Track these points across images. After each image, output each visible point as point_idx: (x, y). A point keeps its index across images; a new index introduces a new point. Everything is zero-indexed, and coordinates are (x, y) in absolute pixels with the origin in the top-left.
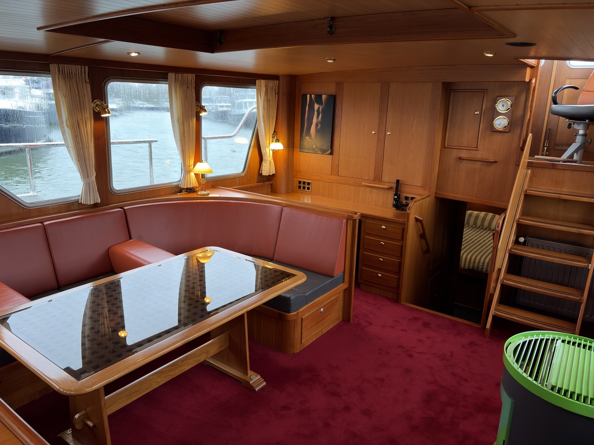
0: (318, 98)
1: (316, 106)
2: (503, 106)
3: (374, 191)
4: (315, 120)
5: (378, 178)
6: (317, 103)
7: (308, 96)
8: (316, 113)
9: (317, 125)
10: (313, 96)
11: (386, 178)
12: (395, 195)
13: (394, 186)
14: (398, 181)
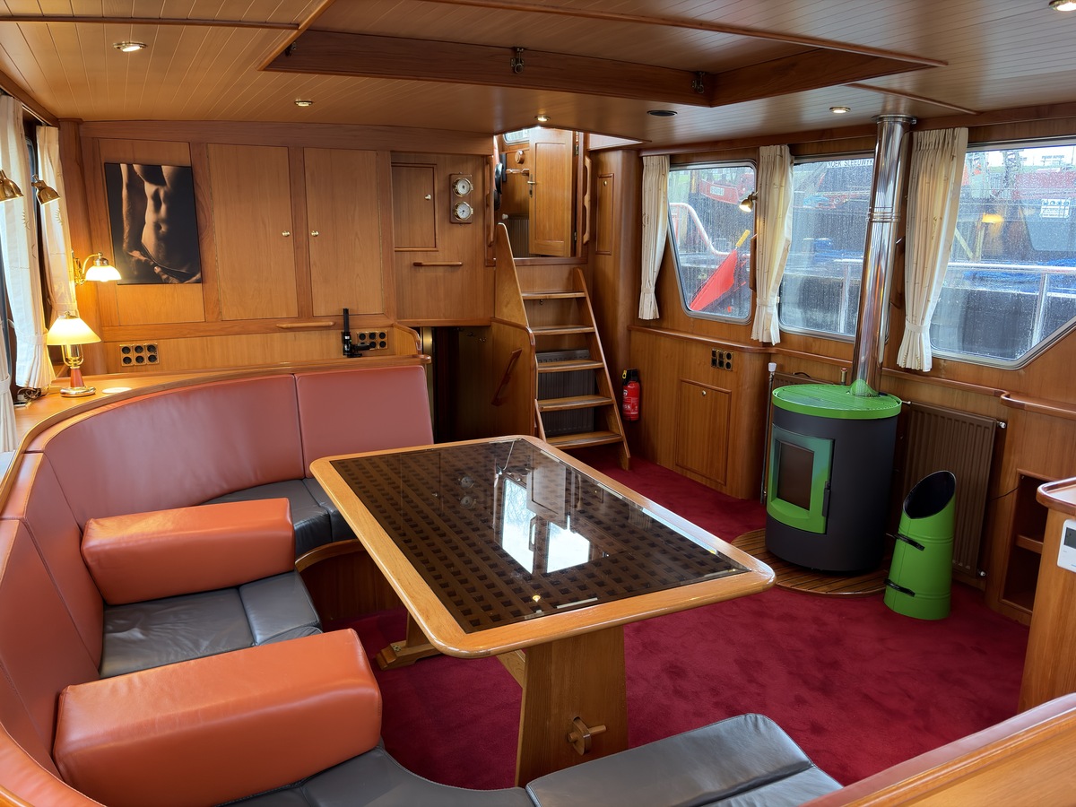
0: (153, 174)
1: (149, 189)
2: (464, 187)
3: (302, 335)
4: (150, 217)
5: (306, 312)
6: (151, 181)
7: (124, 167)
8: (150, 203)
9: (157, 226)
10: (136, 167)
11: (320, 310)
12: (344, 334)
13: (341, 321)
14: (346, 311)
